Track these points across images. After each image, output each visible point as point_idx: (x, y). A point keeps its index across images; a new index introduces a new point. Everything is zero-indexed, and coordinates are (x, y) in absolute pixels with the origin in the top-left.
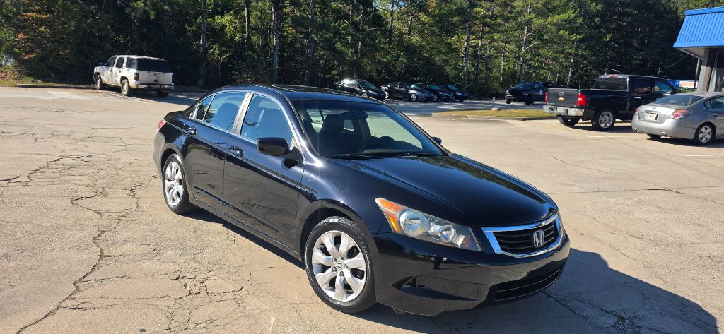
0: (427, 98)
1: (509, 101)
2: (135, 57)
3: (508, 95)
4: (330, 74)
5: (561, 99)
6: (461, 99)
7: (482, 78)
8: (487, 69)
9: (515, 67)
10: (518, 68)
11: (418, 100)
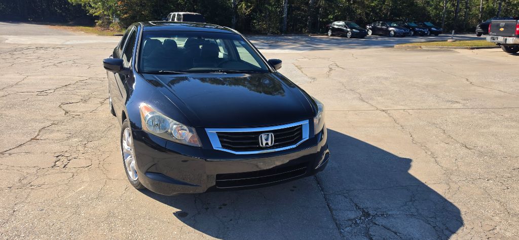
0: (404, 34)
1: (479, 34)
2: (182, 13)
3: (479, 29)
4: (328, 18)
5: (502, 29)
6: (436, 34)
7: (461, 16)
8: (467, 8)
9: (494, 5)
10: (496, 6)
11: (396, 35)
